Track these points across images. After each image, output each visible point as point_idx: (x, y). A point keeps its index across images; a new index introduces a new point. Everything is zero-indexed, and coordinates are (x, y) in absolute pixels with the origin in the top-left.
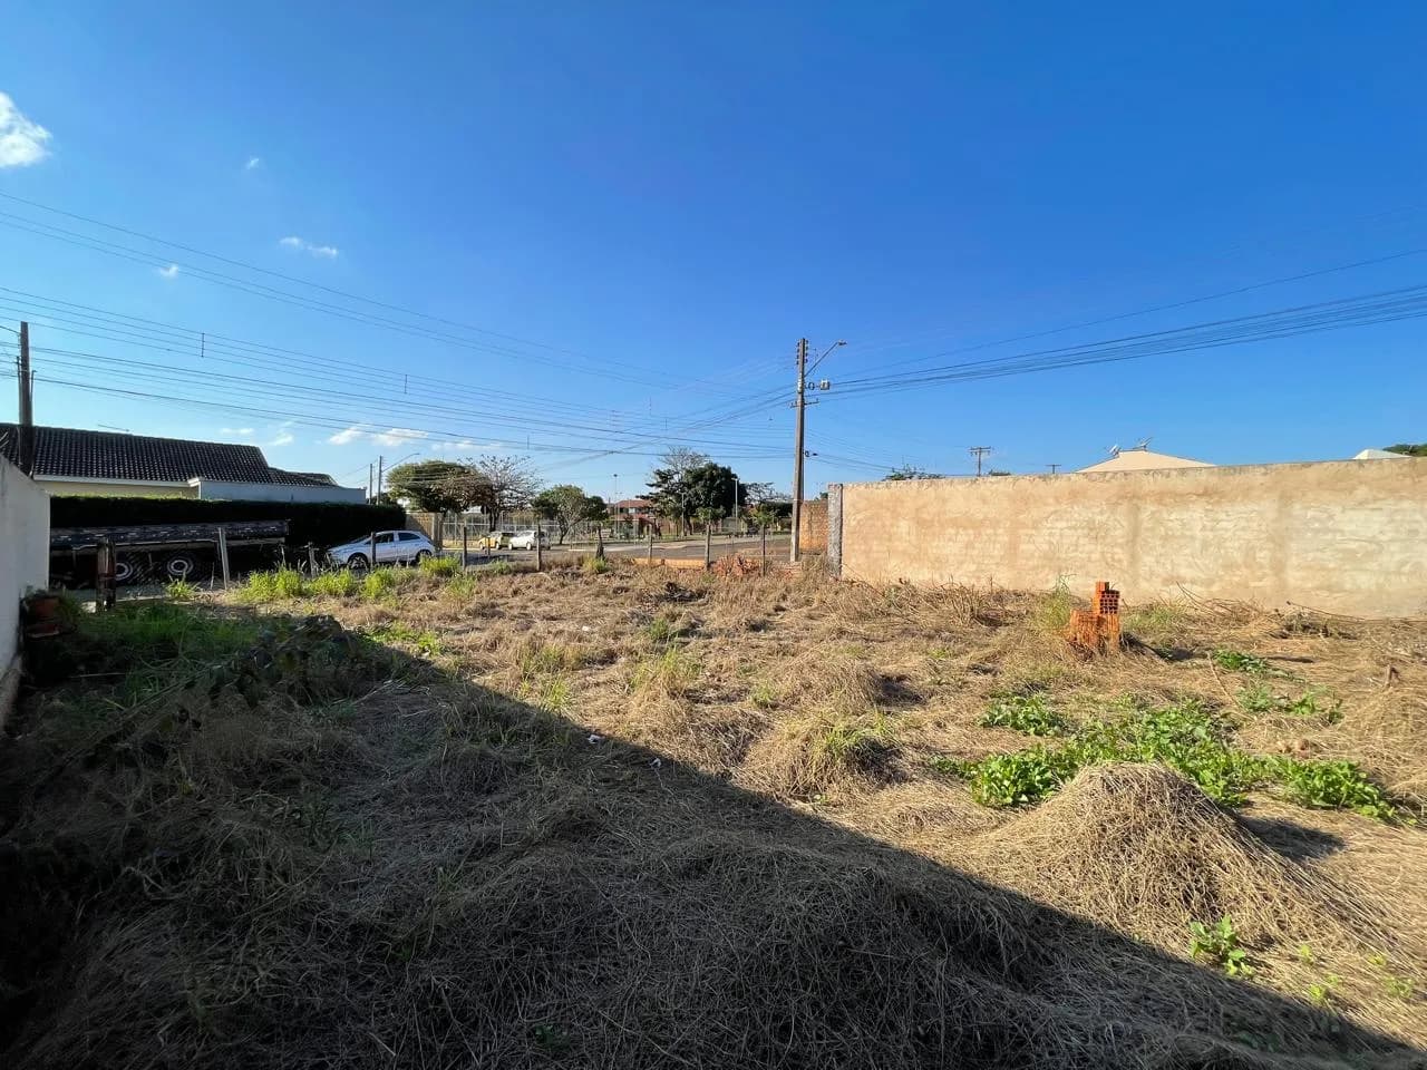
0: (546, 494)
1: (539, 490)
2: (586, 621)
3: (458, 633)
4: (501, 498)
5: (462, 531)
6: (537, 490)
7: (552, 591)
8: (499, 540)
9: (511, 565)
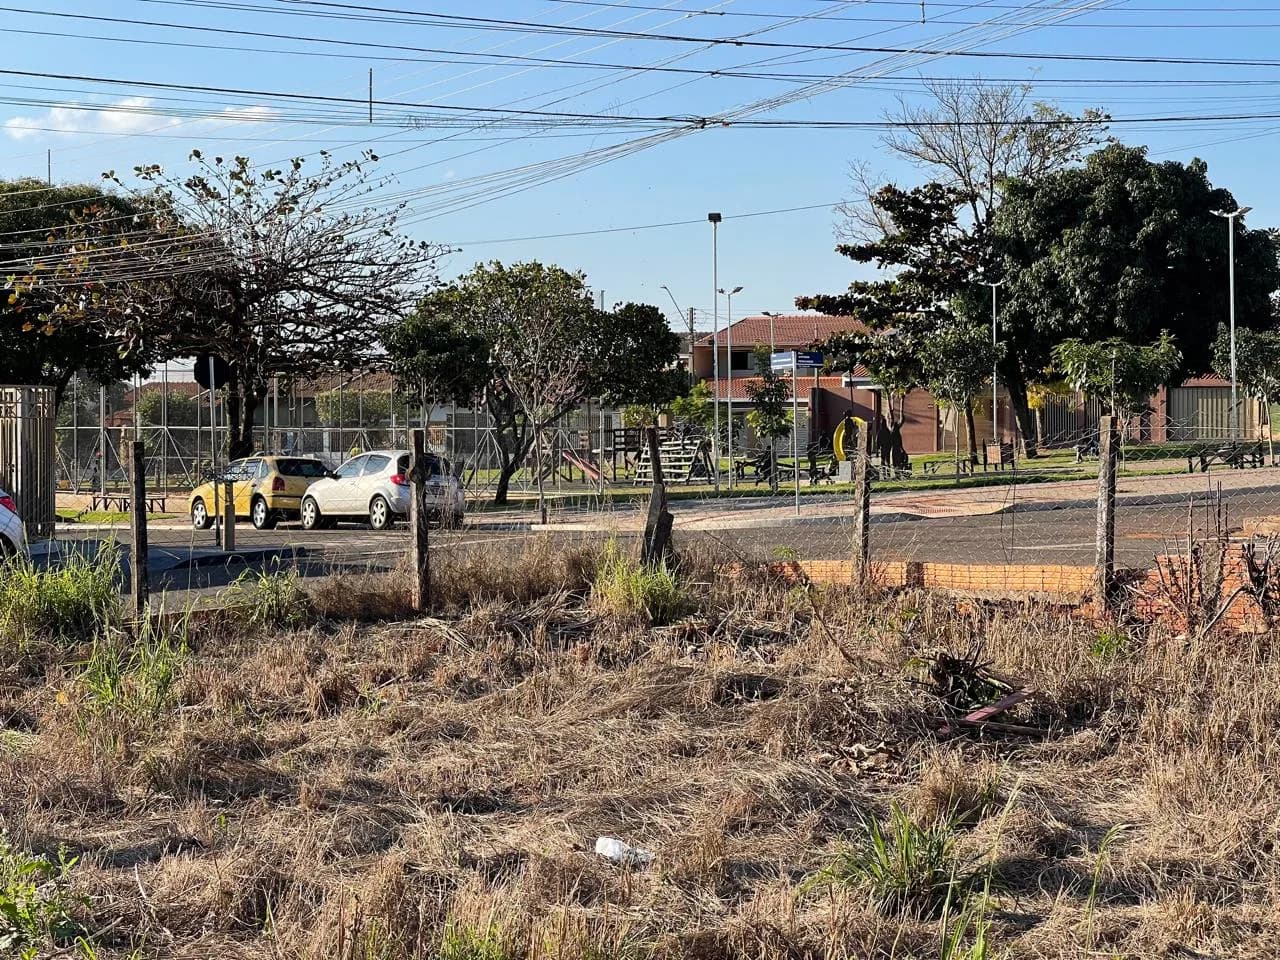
0: (442, 302)
1: (416, 286)
2: (610, 816)
3: (122, 860)
4: (274, 320)
5: (125, 457)
6: (404, 287)
7: (474, 690)
8: (266, 488)
9: (313, 587)
